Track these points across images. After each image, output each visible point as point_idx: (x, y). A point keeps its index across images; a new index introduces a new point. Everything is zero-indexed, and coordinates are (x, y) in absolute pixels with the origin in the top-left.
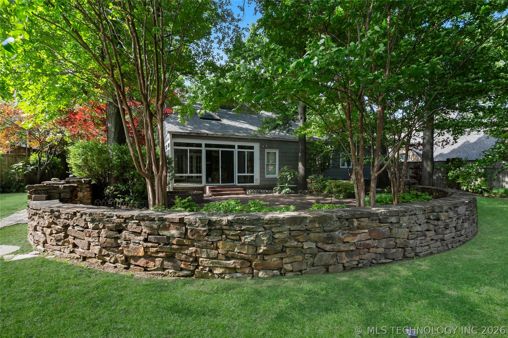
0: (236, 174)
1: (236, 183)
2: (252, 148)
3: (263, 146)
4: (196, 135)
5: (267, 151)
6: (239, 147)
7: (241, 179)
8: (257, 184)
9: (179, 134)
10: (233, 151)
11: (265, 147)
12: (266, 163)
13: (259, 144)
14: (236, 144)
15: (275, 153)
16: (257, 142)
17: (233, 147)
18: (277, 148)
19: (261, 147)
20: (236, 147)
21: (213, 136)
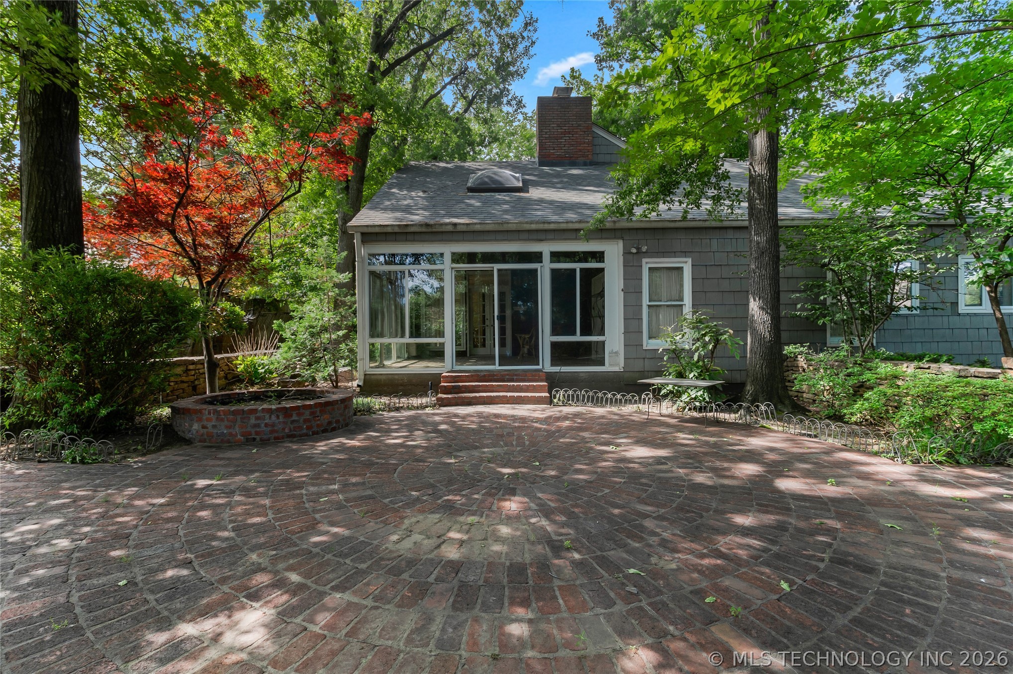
0: (546, 338)
1: (546, 364)
2: (599, 256)
3: (634, 251)
4: (424, 229)
5: (647, 264)
6: (556, 256)
7: (562, 353)
8: (616, 369)
9: (377, 230)
10: (536, 270)
11: (639, 251)
12: (645, 301)
13: (621, 243)
14: (546, 248)
15: (680, 269)
16: (615, 238)
17: (537, 257)
18: (685, 254)
19: (626, 253)
20: (546, 257)
21: (471, 228)
